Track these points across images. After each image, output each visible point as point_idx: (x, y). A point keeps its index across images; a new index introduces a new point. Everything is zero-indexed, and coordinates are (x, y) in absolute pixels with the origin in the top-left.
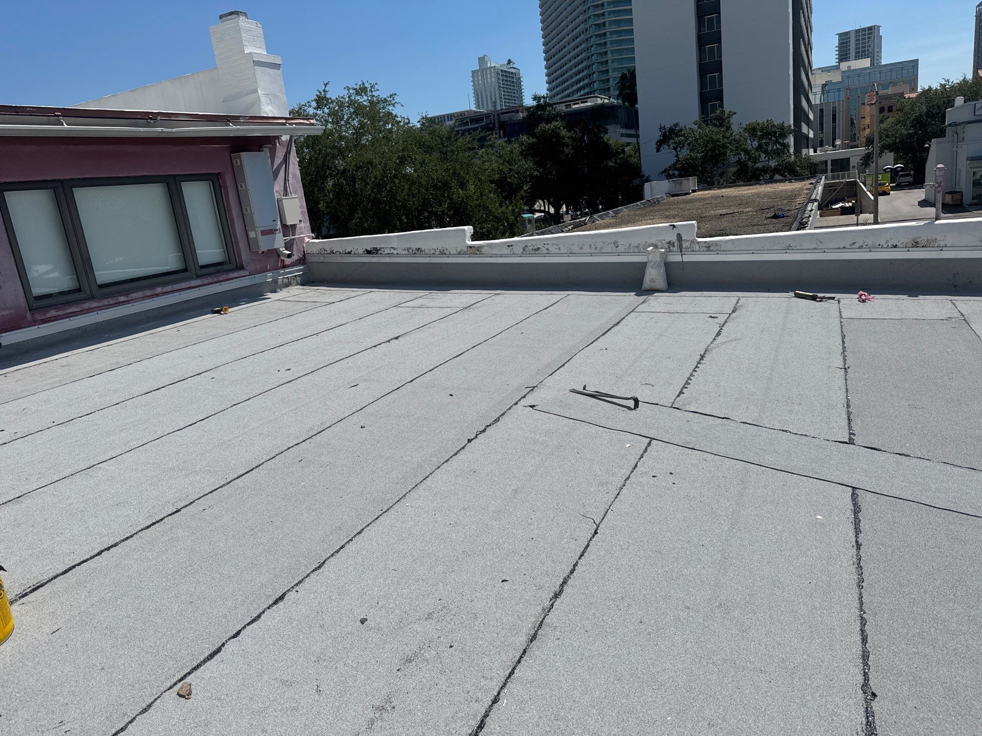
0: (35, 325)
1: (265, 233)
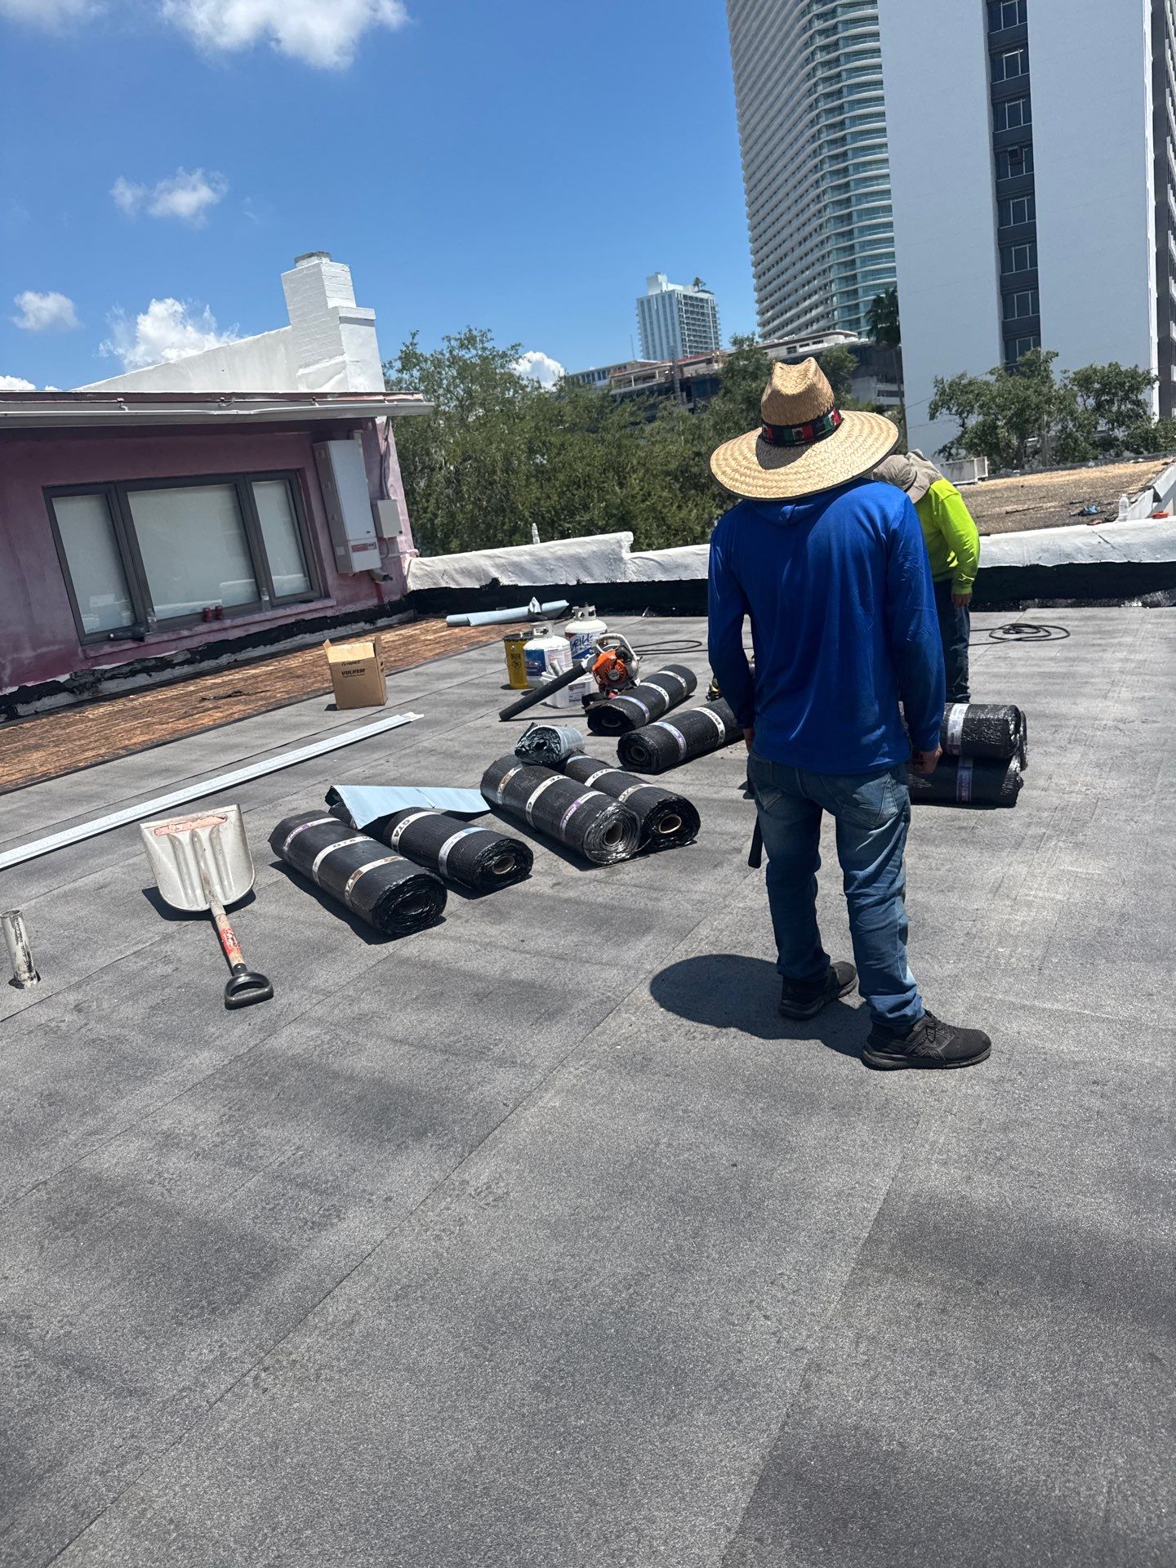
1: (357, 549)
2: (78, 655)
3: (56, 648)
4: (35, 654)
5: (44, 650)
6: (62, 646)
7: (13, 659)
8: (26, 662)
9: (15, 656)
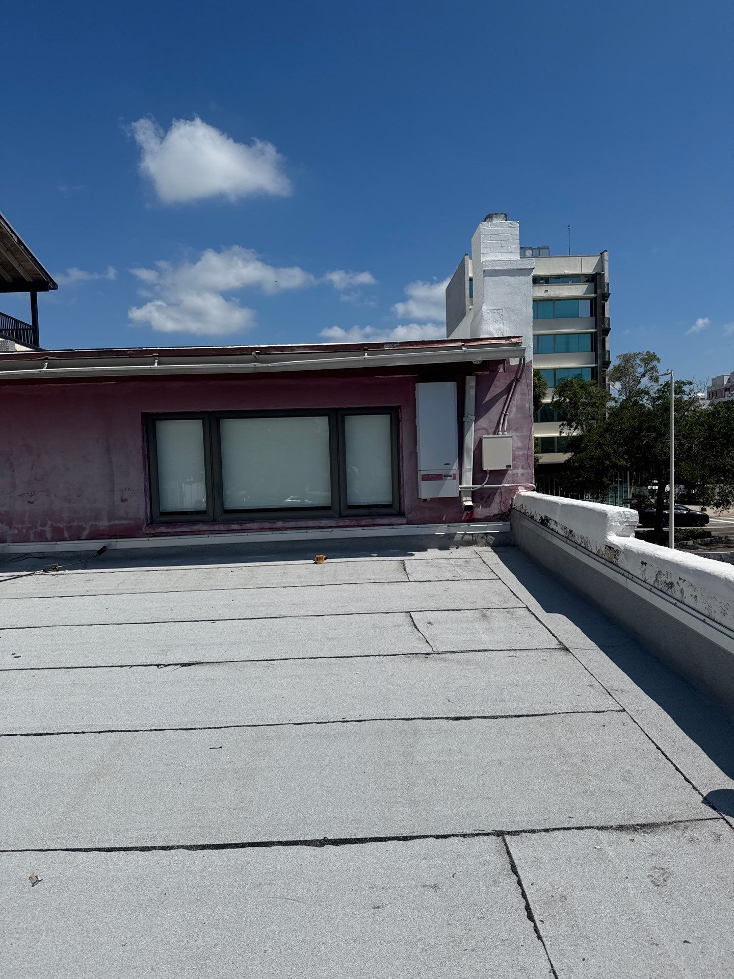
0: (147, 537)
1: (426, 478)
2: (141, 530)
3: (126, 522)
4: (110, 524)
5: (117, 522)
6: (132, 522)
7: (92, 525)
8: (101, 528)
9: (94, 523)
